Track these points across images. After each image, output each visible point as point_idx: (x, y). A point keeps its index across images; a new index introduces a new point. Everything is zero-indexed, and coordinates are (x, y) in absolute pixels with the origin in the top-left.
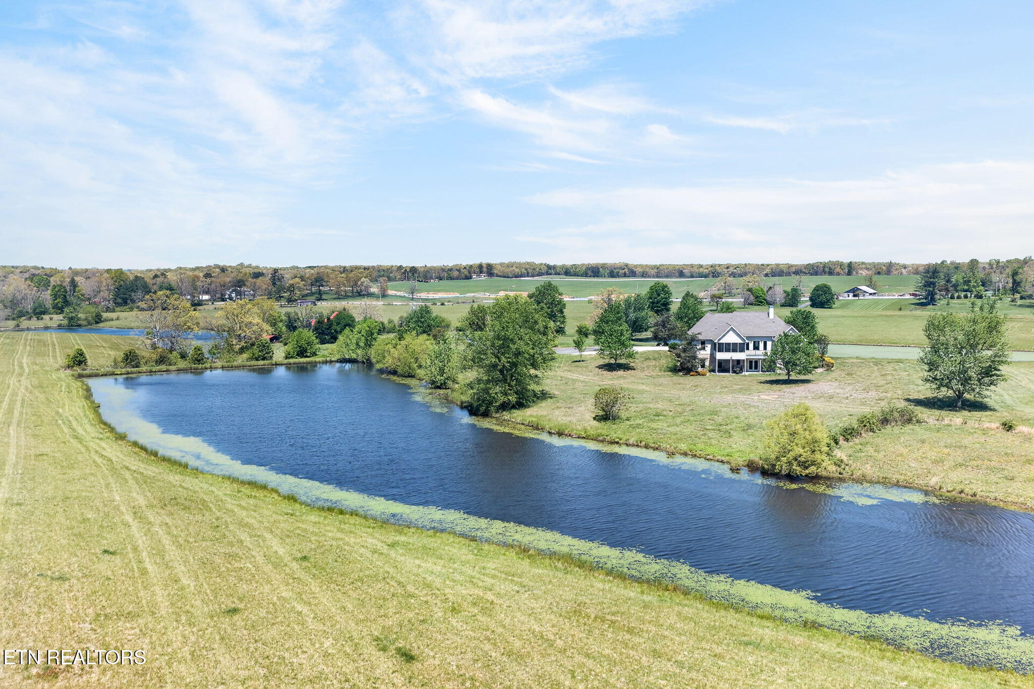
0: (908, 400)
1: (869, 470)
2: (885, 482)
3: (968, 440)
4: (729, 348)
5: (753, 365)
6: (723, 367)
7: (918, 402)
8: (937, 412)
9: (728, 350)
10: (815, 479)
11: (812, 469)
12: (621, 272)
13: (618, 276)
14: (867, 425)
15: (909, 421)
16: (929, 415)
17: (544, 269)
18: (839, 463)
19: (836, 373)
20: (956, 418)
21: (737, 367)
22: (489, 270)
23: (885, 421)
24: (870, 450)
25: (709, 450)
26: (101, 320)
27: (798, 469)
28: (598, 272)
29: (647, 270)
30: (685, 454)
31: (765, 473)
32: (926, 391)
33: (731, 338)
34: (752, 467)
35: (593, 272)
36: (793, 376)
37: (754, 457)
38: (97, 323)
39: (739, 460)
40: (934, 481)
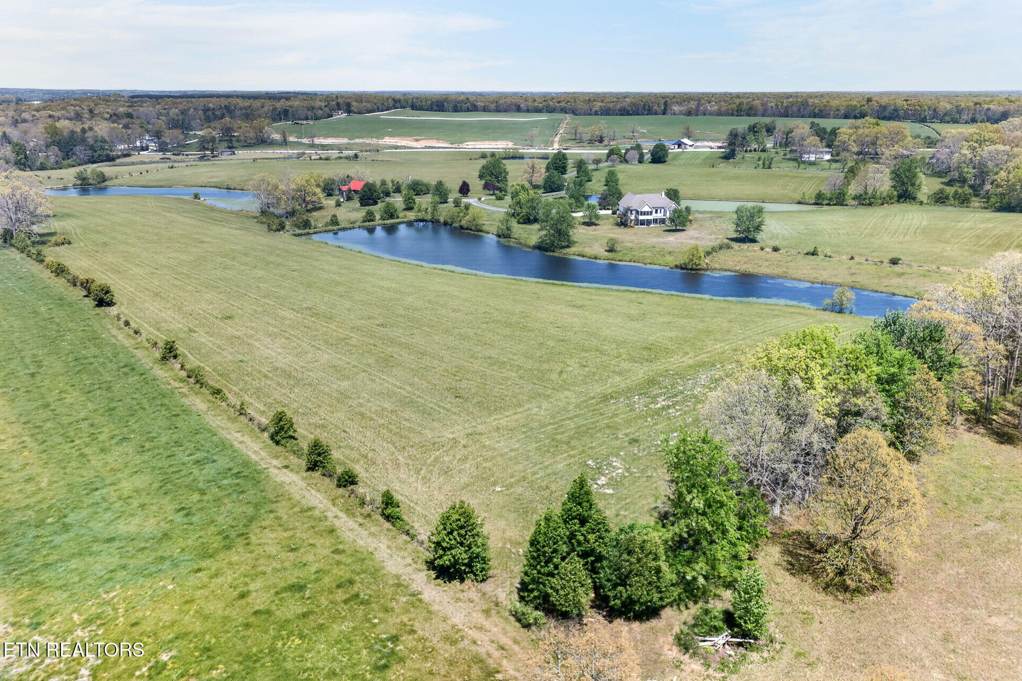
0: (727, 239)
1: (717, 266)
2: (722, 269)
3: (748, 254)
4: (644, 213)
5: (655, 221)
6: (642, 223)
7: (732, 240)
8: (738, 244)
9: (644, 215)
10: (700, 269)
11: (699, 267)
12: (464, 106)
14: (714, 250)
15: (729, 248)
16: (735, 245)
17: (391, 102)
18: (707, 264)
19: (695, 226)
20: (745, 246)
21: (648, 222)
22: (347, 108)
23: (721, 248)
24: (716, 259)
25: (659, 262)
27: (694, 267)
28: (443, 106)
29: (487, 104)
30: (651, 264)
31: (682, 268)
32: (735, 235)
33: (646, 209)
34: (676, 267)
35: (437, 106)
36: (678, 228)
37: (678, 263)
38: (103, 182)
39: (672, 265)
40: (738, 268)
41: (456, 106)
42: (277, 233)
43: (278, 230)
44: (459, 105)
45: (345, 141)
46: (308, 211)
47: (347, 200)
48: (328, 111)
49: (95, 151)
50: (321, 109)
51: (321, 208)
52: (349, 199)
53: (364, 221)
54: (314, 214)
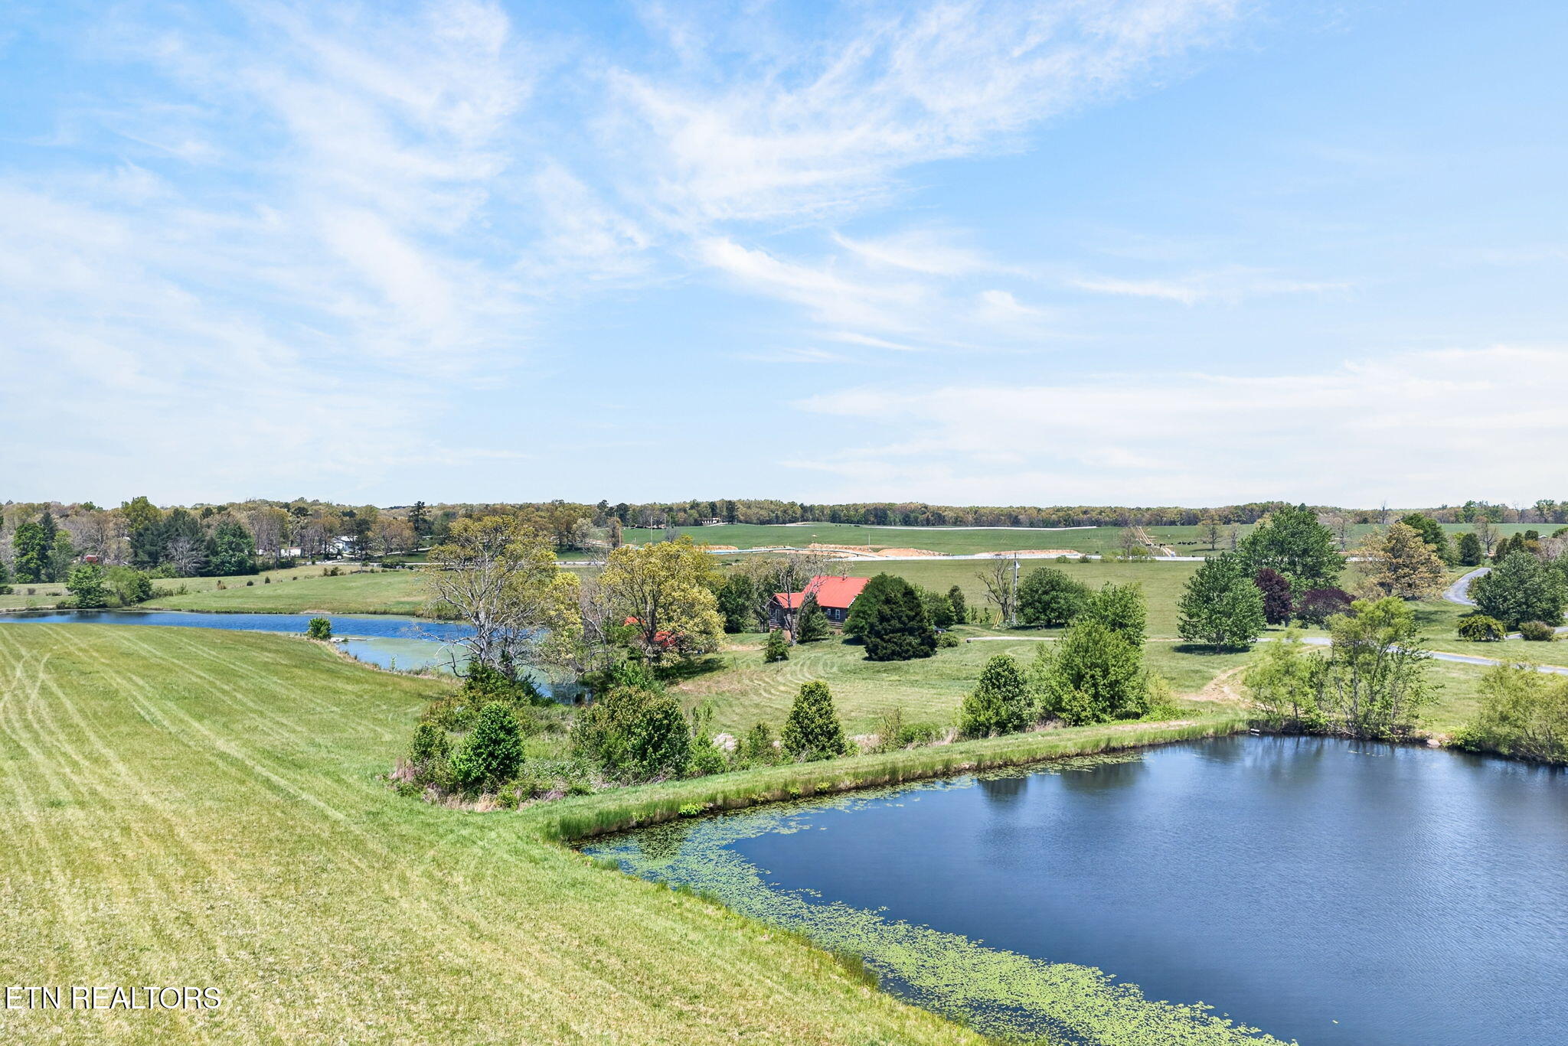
12: (922, 517)
13: (916, 523)
22: (729, 512)
26: (148, 595)
28: (885, 516)
29: (961, 514)
35: (876, 516)
38: (141, 600)
41: (907, 516)
42: (457, 806)
43: (469, 785)
44: (912, 515)
45: (734, 550)
46: (663, 675)
47: (801, 642)
48: (696, 515)
49: (216, 553)
50: (685, 511)
51: (709, 667)
52: (808, 635)
53: (975, 731)
54: (686, 686)
